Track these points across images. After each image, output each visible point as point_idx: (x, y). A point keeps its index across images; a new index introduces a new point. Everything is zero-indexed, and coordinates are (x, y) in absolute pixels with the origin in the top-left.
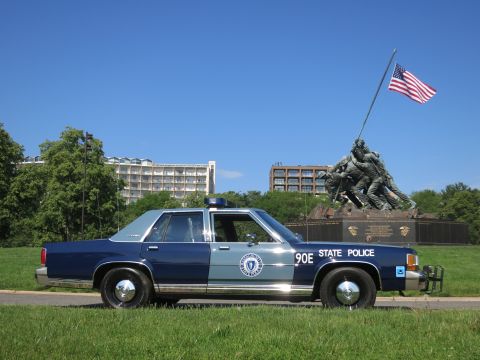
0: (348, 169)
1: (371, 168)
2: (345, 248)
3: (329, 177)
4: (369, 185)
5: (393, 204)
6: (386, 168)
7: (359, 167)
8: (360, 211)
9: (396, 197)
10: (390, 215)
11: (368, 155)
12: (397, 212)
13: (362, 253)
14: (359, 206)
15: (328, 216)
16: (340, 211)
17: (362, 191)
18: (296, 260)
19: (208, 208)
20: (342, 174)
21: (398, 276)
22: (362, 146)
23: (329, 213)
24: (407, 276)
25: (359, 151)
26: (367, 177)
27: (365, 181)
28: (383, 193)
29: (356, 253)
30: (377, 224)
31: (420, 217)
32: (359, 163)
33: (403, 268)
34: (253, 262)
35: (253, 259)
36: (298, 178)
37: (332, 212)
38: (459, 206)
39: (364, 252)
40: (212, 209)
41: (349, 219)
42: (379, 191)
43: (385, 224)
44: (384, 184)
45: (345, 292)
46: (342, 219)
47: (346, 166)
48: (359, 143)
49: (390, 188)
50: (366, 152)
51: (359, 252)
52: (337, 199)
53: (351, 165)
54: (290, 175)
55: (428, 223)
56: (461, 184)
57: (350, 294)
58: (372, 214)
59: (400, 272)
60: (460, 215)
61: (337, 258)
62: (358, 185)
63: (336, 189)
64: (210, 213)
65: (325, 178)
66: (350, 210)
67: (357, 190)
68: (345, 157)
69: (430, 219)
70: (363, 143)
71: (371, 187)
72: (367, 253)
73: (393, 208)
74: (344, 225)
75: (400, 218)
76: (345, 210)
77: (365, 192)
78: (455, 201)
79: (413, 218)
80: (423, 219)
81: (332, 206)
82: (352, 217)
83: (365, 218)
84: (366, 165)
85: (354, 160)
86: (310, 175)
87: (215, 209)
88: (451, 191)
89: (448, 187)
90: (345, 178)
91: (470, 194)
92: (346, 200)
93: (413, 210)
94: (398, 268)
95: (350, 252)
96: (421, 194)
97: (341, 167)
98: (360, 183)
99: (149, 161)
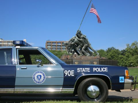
0: (75, 41)
1: (83, 41)
2: (91, 67)
3: (68, 44)
4: (82, 47)
5: (91, 54)
6: (89, 41)
7: (79, 41)
8: (79, 56)
9: (92, 51)
10: (90, 58)
11: (82, 36)
12: (92, 57)
13: (101, 70)
14: (79, 54)
15: (67, 58)
16: (72, 56)
17: (80, 49)
18: (64, 74)
19: (15, 46)
20: (73, 43)
21: (120, 82)
22: (80, 33)
23: (68, 57)
24: (125, 82)
25: (79, 34)
26: (81, 44)
27: (81, 45)
28: (87, 50)
29: (97, 70)
30: (86, 61)
31: (101, 58)
32: (79, 39)
33: (123, 77)
34: (40, 76)
35: (40, 74)
36: (56, 45)
37: (69, 57)
38: (112, 55)
39: (102, 69)
40: (17, 47)
41: (76, 59)
42: (86, 49)
43: (88, 61)
44: (88, 47)
45: (92, 91)
46: (72, 59)
47: (74, 40)
48: (79, 32)
49: (90, 48)
50: (81, 35)
51: (99, 69)
52: (71, 52)
53: (76, 40)
54: (53, 45)
55: (104, 61)
56: (113, 47)
57: (95, 92)
58: (83, 58)
59: (122, 80)
60: (113, 58)
61: (87, 73)
62: (78, 47)
63: (71, 48)
64: (17, 49)
65: (66, 44)
66: (75, 56)
67: (78, 49)
68: (74, 37)
69: (104, 59)
70: (80, 32)
71: (83, 48)
72: (104, 69)
73: (91, 55)
74: (74, 62)
75: (93, 59)
76: (74, 56)
77: (81, 49)
78: (111, 53)
79: (98, 59)
80: (102, 59)
81: (69, 54)
82: (76, 58)
83: (81, 59)
84: (81, 39)
85: (77, 38)
86: (60, 45)
87: (19, 47)
88: (109, 50)
89: (108, 49)
90: (74, 45)
91: (116, 51)
92: (74, 53)
93: (98, 56)
94: (120, 78)
95: (95, 69)
96: (99, 51)
97: (73, 40)
98: (79, 46)
99: (1, 39)
